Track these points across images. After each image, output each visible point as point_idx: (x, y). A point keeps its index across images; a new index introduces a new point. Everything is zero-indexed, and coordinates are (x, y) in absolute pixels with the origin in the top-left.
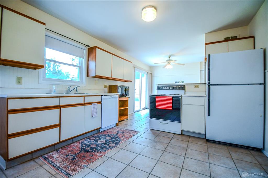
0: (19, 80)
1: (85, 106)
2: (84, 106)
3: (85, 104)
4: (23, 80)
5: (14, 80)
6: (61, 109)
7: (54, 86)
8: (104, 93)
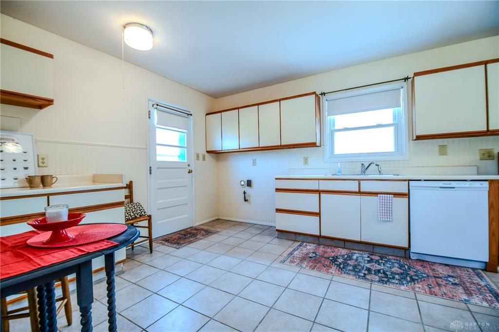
0: (306, 161)
1: (361, 196)
2: (359, 196)
3: (360, 193)
4: (309, 160)
5: (302, 161)
6: (321, 194)
7: (339, 165)
8: (478, 174)
